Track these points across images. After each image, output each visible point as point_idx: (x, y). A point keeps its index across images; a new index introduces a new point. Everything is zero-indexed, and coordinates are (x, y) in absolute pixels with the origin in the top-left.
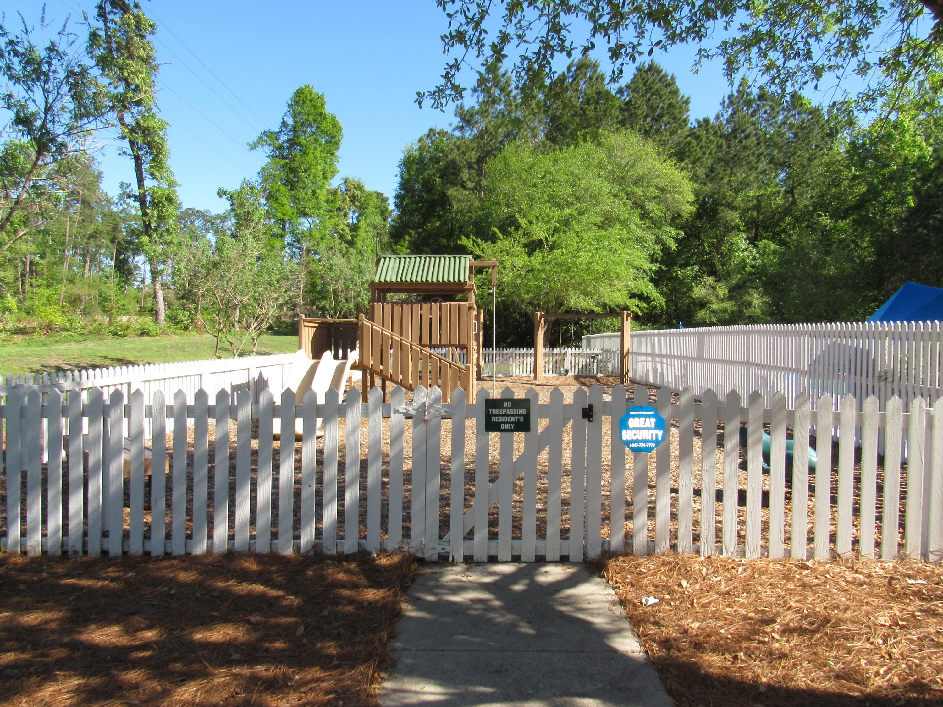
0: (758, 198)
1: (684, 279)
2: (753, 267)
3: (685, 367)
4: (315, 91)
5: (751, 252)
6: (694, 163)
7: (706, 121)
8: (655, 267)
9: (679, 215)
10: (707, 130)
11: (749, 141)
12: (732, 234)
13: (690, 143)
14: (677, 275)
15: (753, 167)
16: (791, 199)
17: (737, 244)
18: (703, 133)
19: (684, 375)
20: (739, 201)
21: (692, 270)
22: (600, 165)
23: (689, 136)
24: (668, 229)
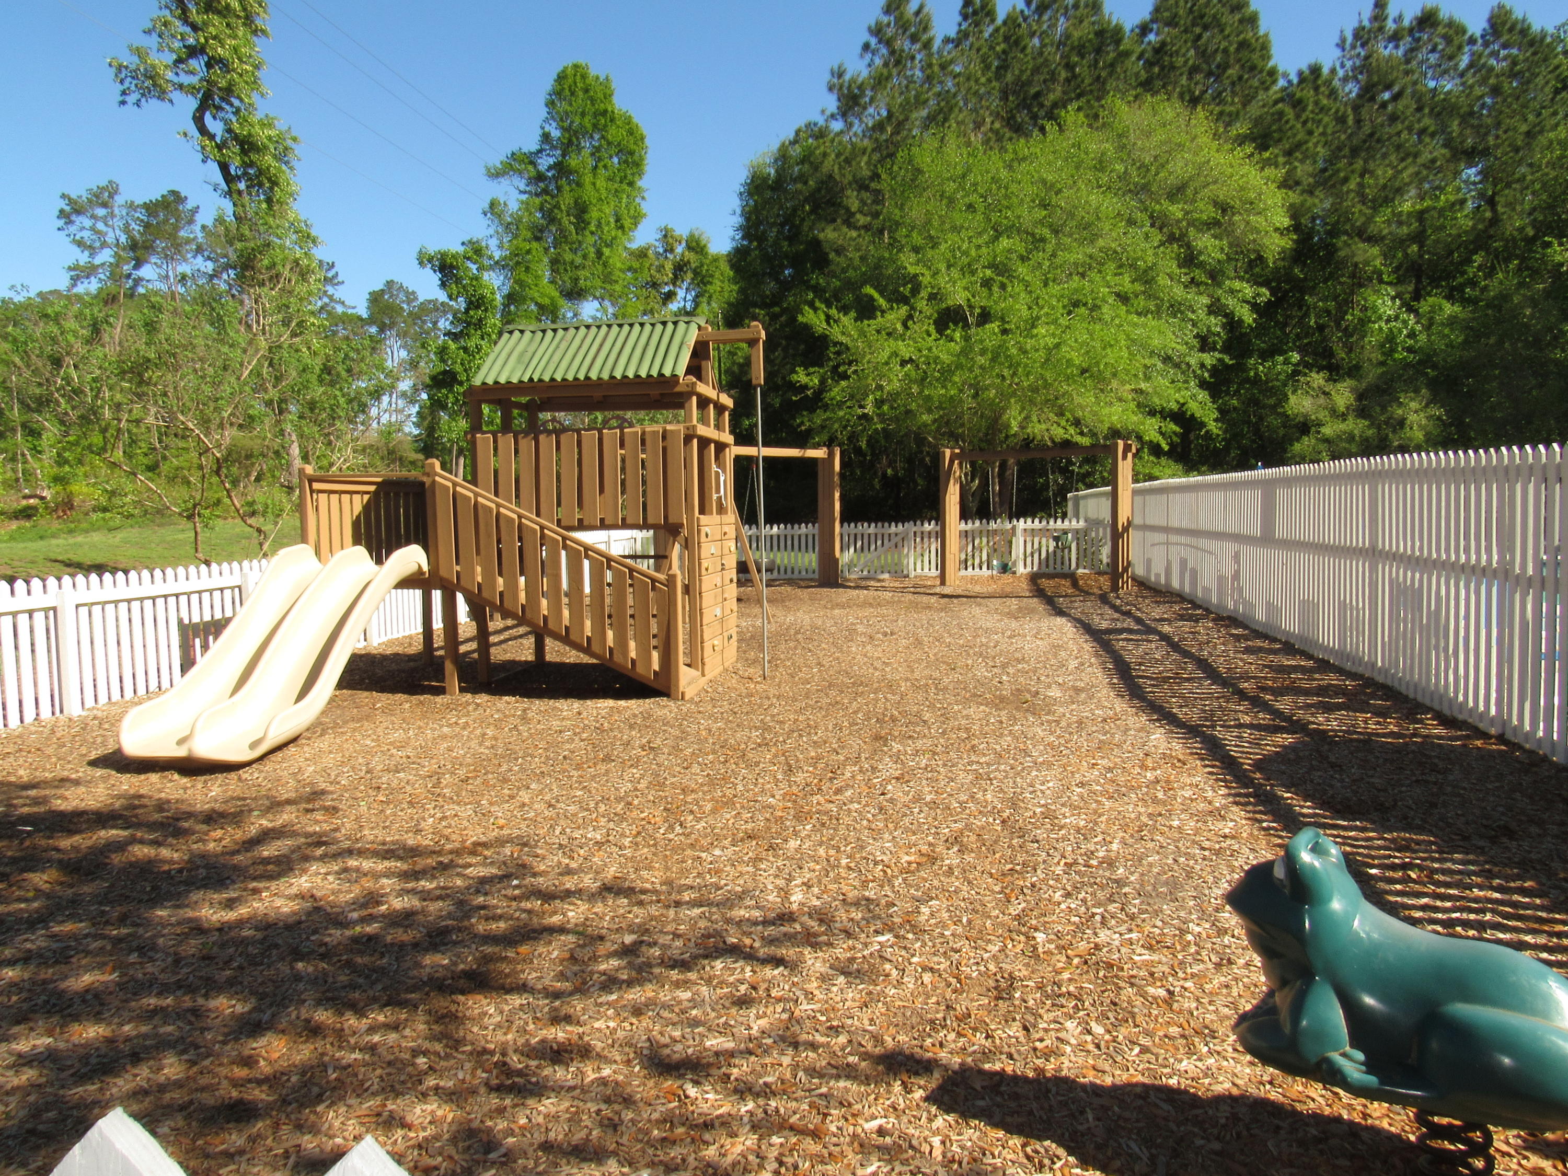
0: (1421, 216)
1: (1267, 382)
2: (1410, 350)
3: (1236, 557)
4: (592, 72)
5: (1405, 322)
6: (1289, 153)
7: (1315, 70)
8: (1209, 359)
9: (1260, 258)
10: (1316, 89)
11: (1401, 105)
12: (1368, 292)
13: (1281, 114)
14: (1256, 374)
15: (1408, 155)
16: (1488, 214)
17: (1375, 309)
18: (1308, 94)
19: (1236, 576)
20: (1381, 222)
21: (1286, 362)
22: (1101, 165)
23: (1282, 100)
24: (1237, 285)
